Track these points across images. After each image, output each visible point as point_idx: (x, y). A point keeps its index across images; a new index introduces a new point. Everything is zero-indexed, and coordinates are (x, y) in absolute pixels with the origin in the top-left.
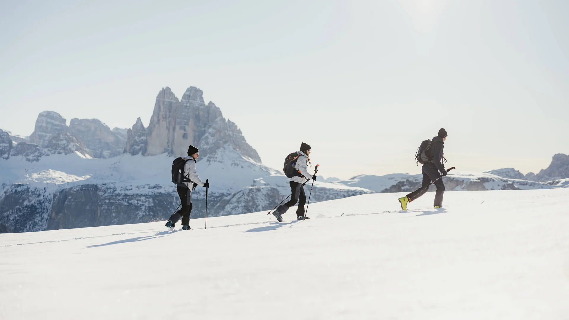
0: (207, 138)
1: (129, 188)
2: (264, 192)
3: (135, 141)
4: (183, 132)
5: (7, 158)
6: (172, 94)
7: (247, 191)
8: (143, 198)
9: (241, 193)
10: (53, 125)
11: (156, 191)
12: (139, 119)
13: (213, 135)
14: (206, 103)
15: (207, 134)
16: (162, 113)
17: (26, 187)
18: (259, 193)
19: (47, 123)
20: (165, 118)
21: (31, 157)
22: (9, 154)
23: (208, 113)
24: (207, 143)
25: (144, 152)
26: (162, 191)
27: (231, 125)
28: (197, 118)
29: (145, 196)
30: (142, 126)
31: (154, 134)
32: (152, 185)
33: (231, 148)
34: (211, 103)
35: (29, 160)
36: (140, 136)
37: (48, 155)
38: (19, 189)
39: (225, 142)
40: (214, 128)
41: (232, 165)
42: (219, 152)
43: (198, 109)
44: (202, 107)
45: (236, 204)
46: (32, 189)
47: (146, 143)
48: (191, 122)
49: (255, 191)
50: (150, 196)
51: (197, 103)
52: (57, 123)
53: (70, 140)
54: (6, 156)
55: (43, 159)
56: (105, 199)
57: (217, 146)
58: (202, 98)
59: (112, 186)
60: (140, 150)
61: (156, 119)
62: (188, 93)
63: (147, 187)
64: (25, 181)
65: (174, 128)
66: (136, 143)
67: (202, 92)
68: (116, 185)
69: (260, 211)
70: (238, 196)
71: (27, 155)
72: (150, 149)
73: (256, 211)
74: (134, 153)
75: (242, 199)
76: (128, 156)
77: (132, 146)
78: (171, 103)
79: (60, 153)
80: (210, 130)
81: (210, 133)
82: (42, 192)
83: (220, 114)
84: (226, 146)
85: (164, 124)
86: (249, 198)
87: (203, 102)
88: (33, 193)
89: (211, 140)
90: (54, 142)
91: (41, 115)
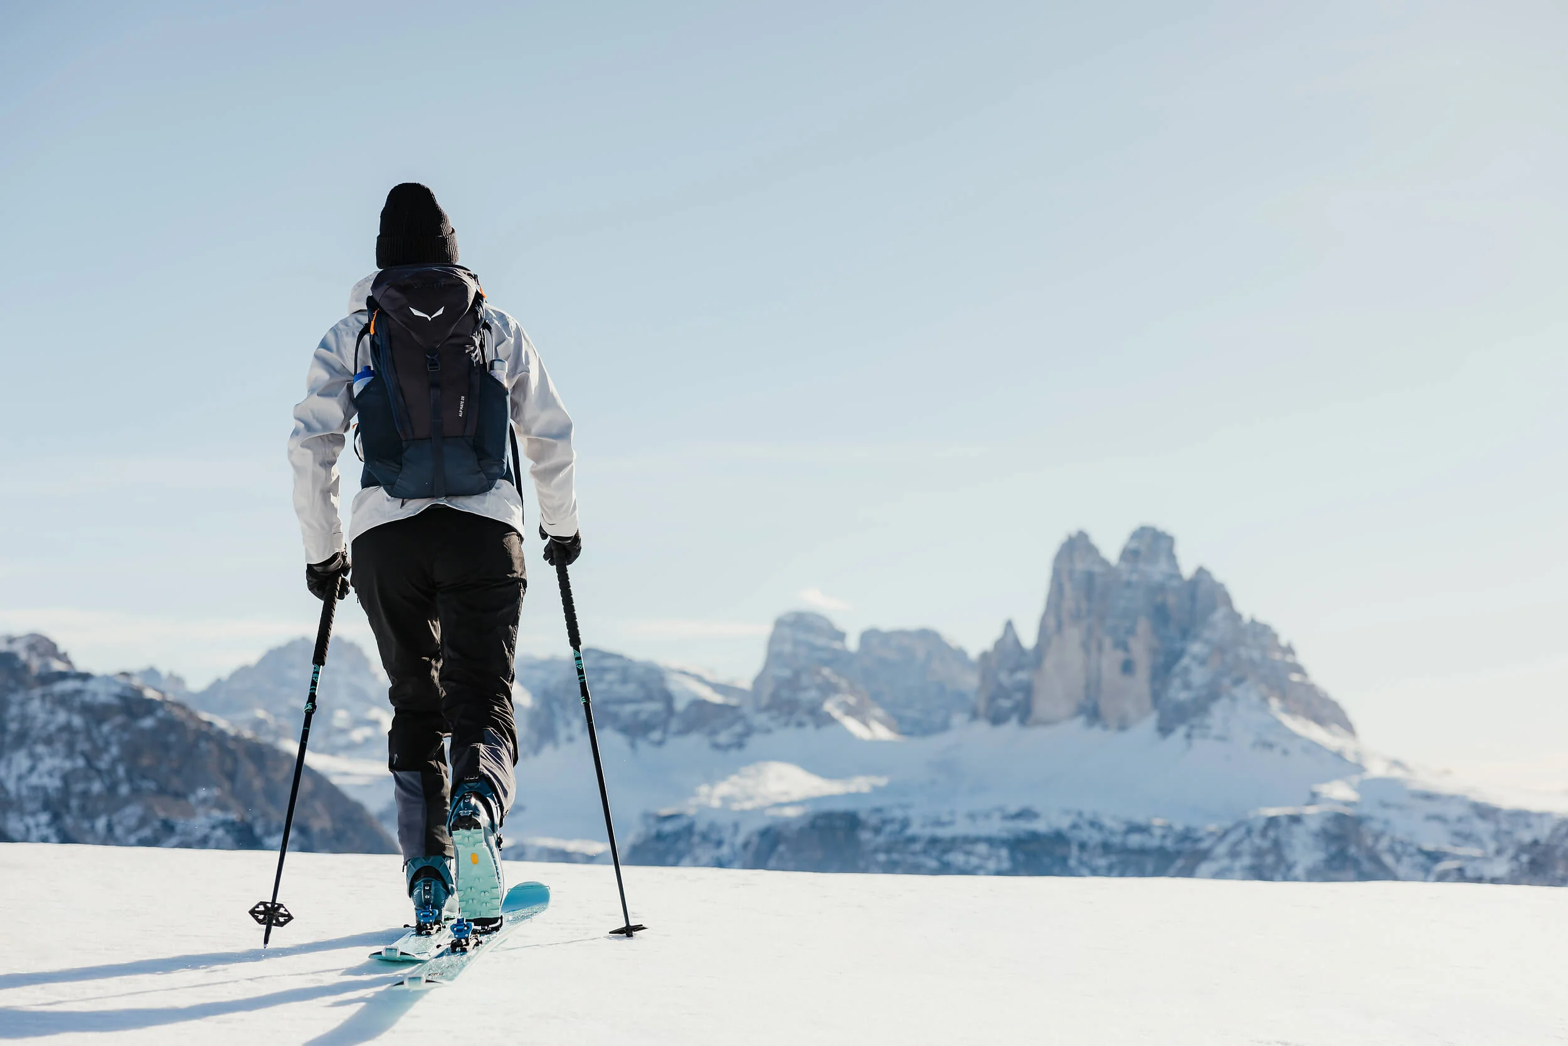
0: (1186, 670)
1: (945, 818)
2: (1314, 825)
3: (1000, 686)
4: (1120, 655)
5: (660, 743)
6: (1091, 550)
7: (1261, 824)
8: (982, 848)
9: (1242, 831)
10: (813, 648)
11: (1025, 826)
12: (1009, 625)
13: (1203, 662)
14: (1187, 570)
15: (1185, 661)
16: (1069, 604)
17: (683, 822)
18: (1297, 829)
19: (797, 643)
20: (1077, 617)
21: (723, 738)
22: (665, 731)
23: (1193, 598)
24: (1187, 686)
25: (1024, 713)
26: (1040, 826)
27: (1261, 633)
28: (1160, 614)
29: (990, 841)
30: (1017, 643)
31: (1049, 664)
32: (1013, 808)
33: (1254, 698)
34: (1201, 571)
35: (717, 746)
36: (1013, 671)
37: (768, 731)
38: (668, 827)
39: (1238, 682)
40: (1207, 642)
41: (1255, 745)
42: (1218, 710)
43: (1161, 588)
44: (1175, 583)
45: (1225, 862)
46: (701, 826)
47: (1028, 690)
48: (1143, 626)
49: (1284, 822)
50: (1004, 842)
51: (1157, 571)
52: (821, 641)
53: (829, 689)
54: (656, 735)
55: (755, 742)
56: (876, 851)
57: (1213, 694)
58: (1172, 557)
59: (898, 814)
60: (1014, 709)
61: (1052, 622)
62: (1134, 545)
63: (997, 816)
64: (690, 806)
65: (1100, 648)
66: (1002, 691)
67: (1170, 540)
68: (911, 813)
69: (1296, 879)
70: (1232, 838)
71: (714, 732)
72: (1042, 706)
73: (1285, 879)
74: (998, 719)
75: (1246, 846)
76: (982, 727)
77: (992, 699)
78: (1090, 576)
79: (800, 725)
80: (1196, 648)
81: (1194, 657)
82: (727, 835)
83: (1227, 601)
84: (1238, 692)
85: (1074, 634)
86: (1266, 844)
87: (1176, 566)
88: (705, 837)
89: (1199, 676)
90: (785, 694)
91: (780, 623)
